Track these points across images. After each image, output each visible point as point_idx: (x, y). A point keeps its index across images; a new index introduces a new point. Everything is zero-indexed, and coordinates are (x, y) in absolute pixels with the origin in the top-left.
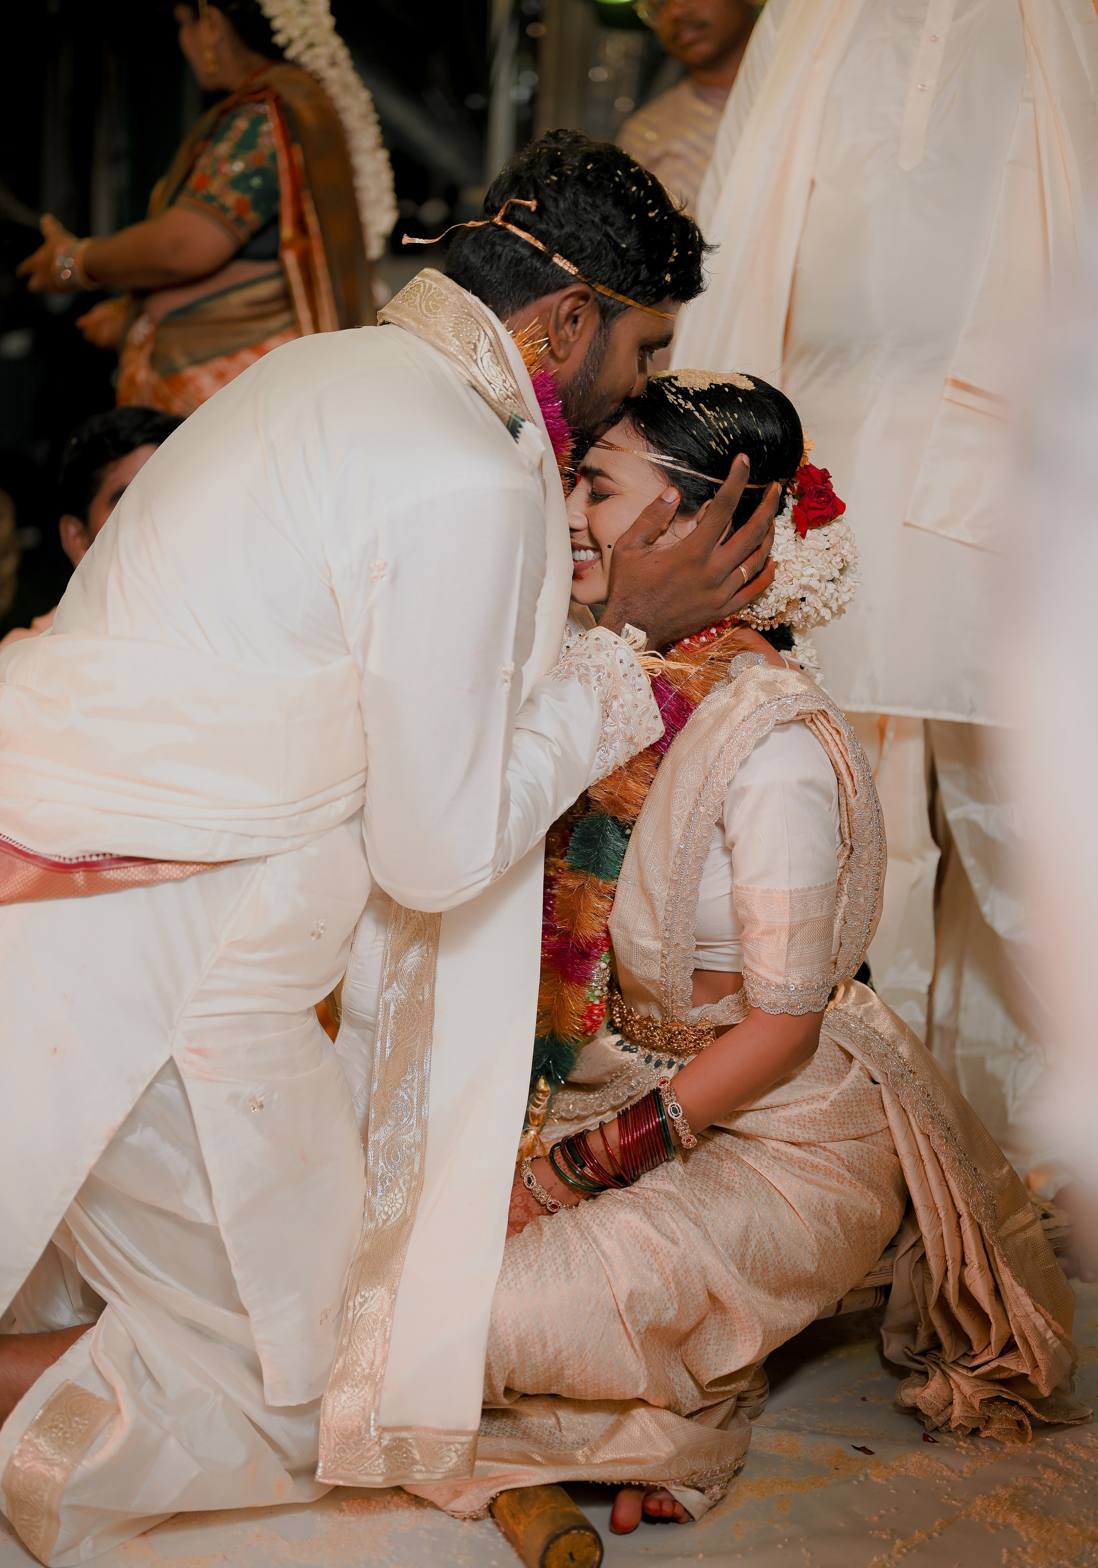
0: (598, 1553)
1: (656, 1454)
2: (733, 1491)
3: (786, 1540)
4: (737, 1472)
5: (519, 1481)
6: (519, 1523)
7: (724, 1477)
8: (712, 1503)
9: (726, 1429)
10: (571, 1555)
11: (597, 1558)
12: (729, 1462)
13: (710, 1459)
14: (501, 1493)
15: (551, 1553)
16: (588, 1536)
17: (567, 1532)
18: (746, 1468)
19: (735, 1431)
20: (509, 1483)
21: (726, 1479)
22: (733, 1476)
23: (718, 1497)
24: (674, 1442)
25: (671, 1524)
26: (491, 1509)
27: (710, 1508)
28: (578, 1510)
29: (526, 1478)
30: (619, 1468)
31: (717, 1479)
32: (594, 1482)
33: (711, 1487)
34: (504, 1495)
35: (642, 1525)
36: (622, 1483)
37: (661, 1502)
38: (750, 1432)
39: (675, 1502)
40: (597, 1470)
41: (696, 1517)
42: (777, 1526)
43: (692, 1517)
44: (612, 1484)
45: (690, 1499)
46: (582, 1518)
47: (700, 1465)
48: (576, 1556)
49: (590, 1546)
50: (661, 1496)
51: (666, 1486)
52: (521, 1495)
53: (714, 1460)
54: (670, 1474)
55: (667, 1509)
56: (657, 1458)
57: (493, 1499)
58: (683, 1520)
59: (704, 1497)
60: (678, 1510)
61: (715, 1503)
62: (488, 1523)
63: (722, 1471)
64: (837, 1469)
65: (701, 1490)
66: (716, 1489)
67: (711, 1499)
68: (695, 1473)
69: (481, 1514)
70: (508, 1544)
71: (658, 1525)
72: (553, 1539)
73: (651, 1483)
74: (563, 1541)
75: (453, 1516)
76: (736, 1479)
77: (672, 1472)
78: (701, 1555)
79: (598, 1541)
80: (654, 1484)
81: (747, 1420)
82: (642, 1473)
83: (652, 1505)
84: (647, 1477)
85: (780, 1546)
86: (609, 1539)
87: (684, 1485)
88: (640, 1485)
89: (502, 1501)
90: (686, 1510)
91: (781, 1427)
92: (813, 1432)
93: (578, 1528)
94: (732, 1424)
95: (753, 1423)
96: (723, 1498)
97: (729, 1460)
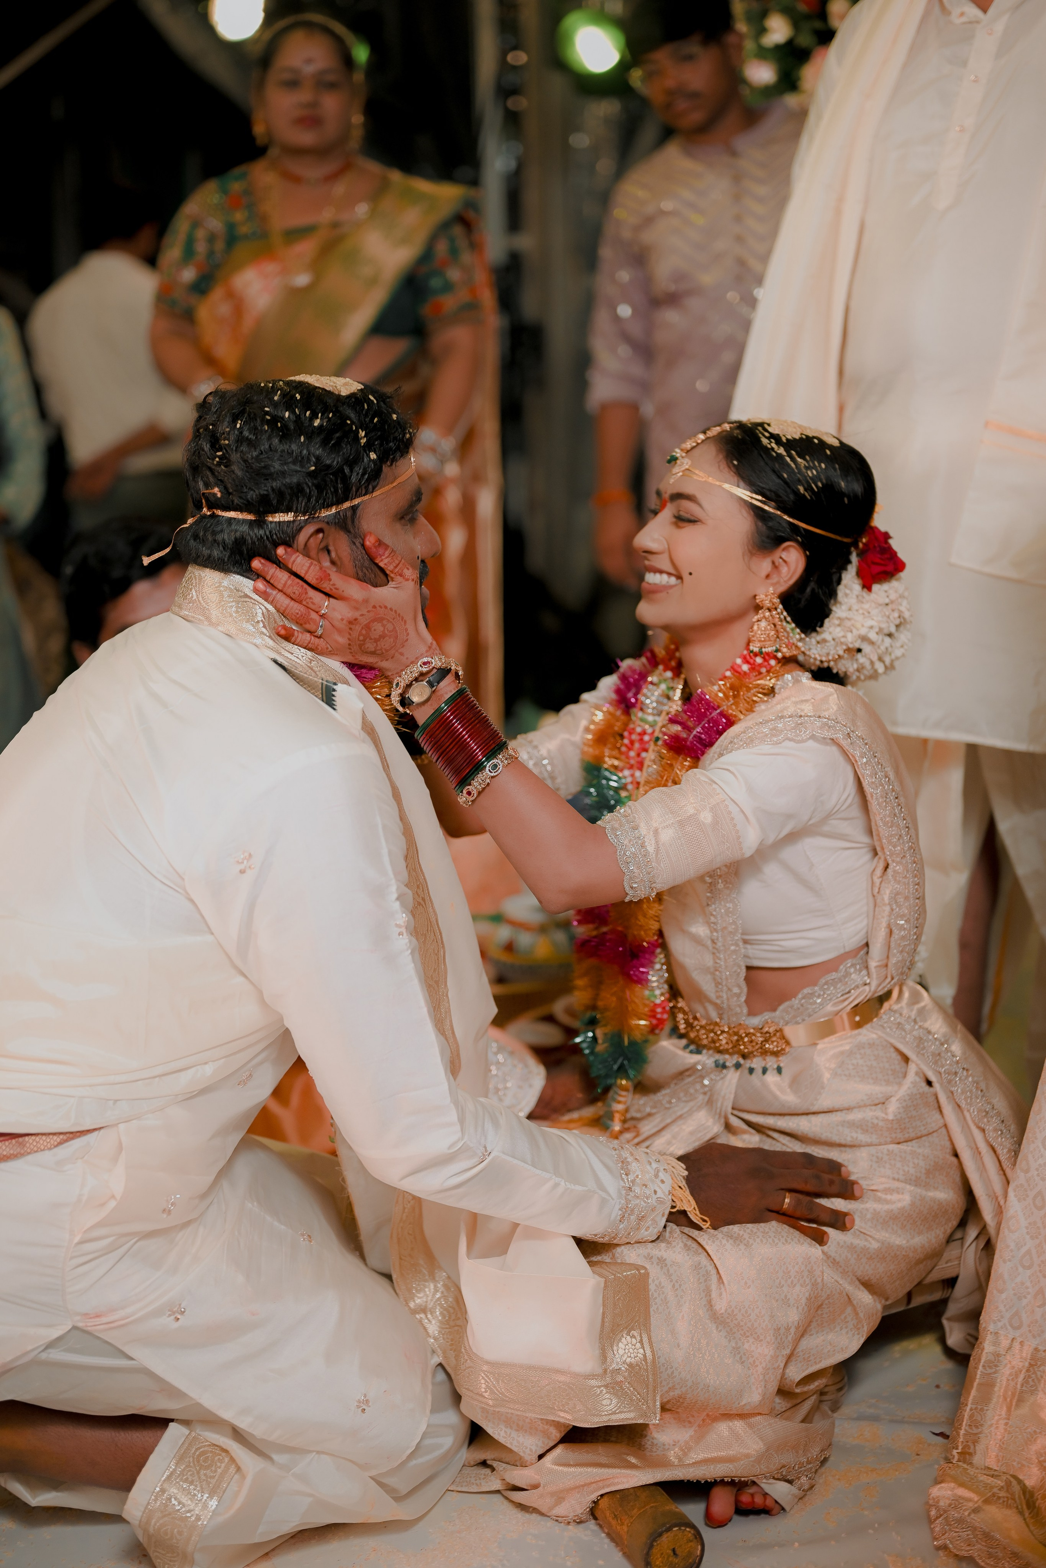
0: (699, 1547)
1: (746, 1451)
2: (821, 1481)
3: (876, 1525)
4: (824, 1461)
5: (618, 1483)
6: (622, 1524)
7: (811, 1468)
8: (801, 1493)
9: (811, 1423)
10: (674, 1550)
11: (699, 1553)
12: (815, 1453)
13: (797, 1452)
14: (602, 1496)
15: (654, 1551)
16: (690, 1532)
17: (669, 1530)
18: (832, 1459)
19: (819, 1424)
20: (609, 1486)
21: (813, 1470)
22: (820, 1467)
23: (806, 1487)
24: (761, 1439)
25: (763, 1515)
26: (593, 1512)
27: (801, 1499)
28: (677, 1508)
29: (625, 1480)
30: (712, 1467)
31: (805, 1471)
32: (688, 1481)
33: (799, 1478)
34: (605, 1498)
35: (736, 1518)
36: (715, 1480)
37: (752, 1495)
38: (833, 1424)
39: (766, 1495)
40: (691, 1470)
41: (787, 1508)
42: (866, 1513)
43: (783, 1509)
44: (706, 1482)
45: (779, 1490)
46: (683, 1516)
47: (788, 1458)
48: (678, 1552)
49: (691, 1541)
50: (752, 1490)
51: (755, 1480)
52: (621, 1496)
53: (801, 1452)
54: (760, 1468)
55: (758, 1500)
56: (747, 1456)
57: (594, 1502)
58: (774, 1512)
59: (793, 1487)
60: (769, 1503)
61: (804, 1493)
62: (592, 1524)
63: (809, 1462)
64: (918, 1455)
65: (790, 1482)
66: (804, 1479)
67: (800, 1490)
68: (784, 1466)
69: (584, 1517)
70: (613, 1544)
71: (751, 1517)
72: (655, 1536)
73: (743, 1479)
74: (666, 1539)
75: (557, 1521)
76: (823, 1470)
77: (762, 1467)
78: (797, 1544)
79: (698, 1536)
80: (746, 1479)
81: (830, 1413)
82: (733, 1469)
83: (745, 1498)
84: (739, 1473)
85: (871, 1531)
86: (708, 1534)
87: (774, 1478)
88: (733, 1481)
89: (604, 1503)
90: (776, 1502)
91: (860, 1418)
92: (892, 1421)
93: (679, 1525)
94: (817, 1417)
95: (835, 1415)
96: (812, 1487)
97: (815, 1451)
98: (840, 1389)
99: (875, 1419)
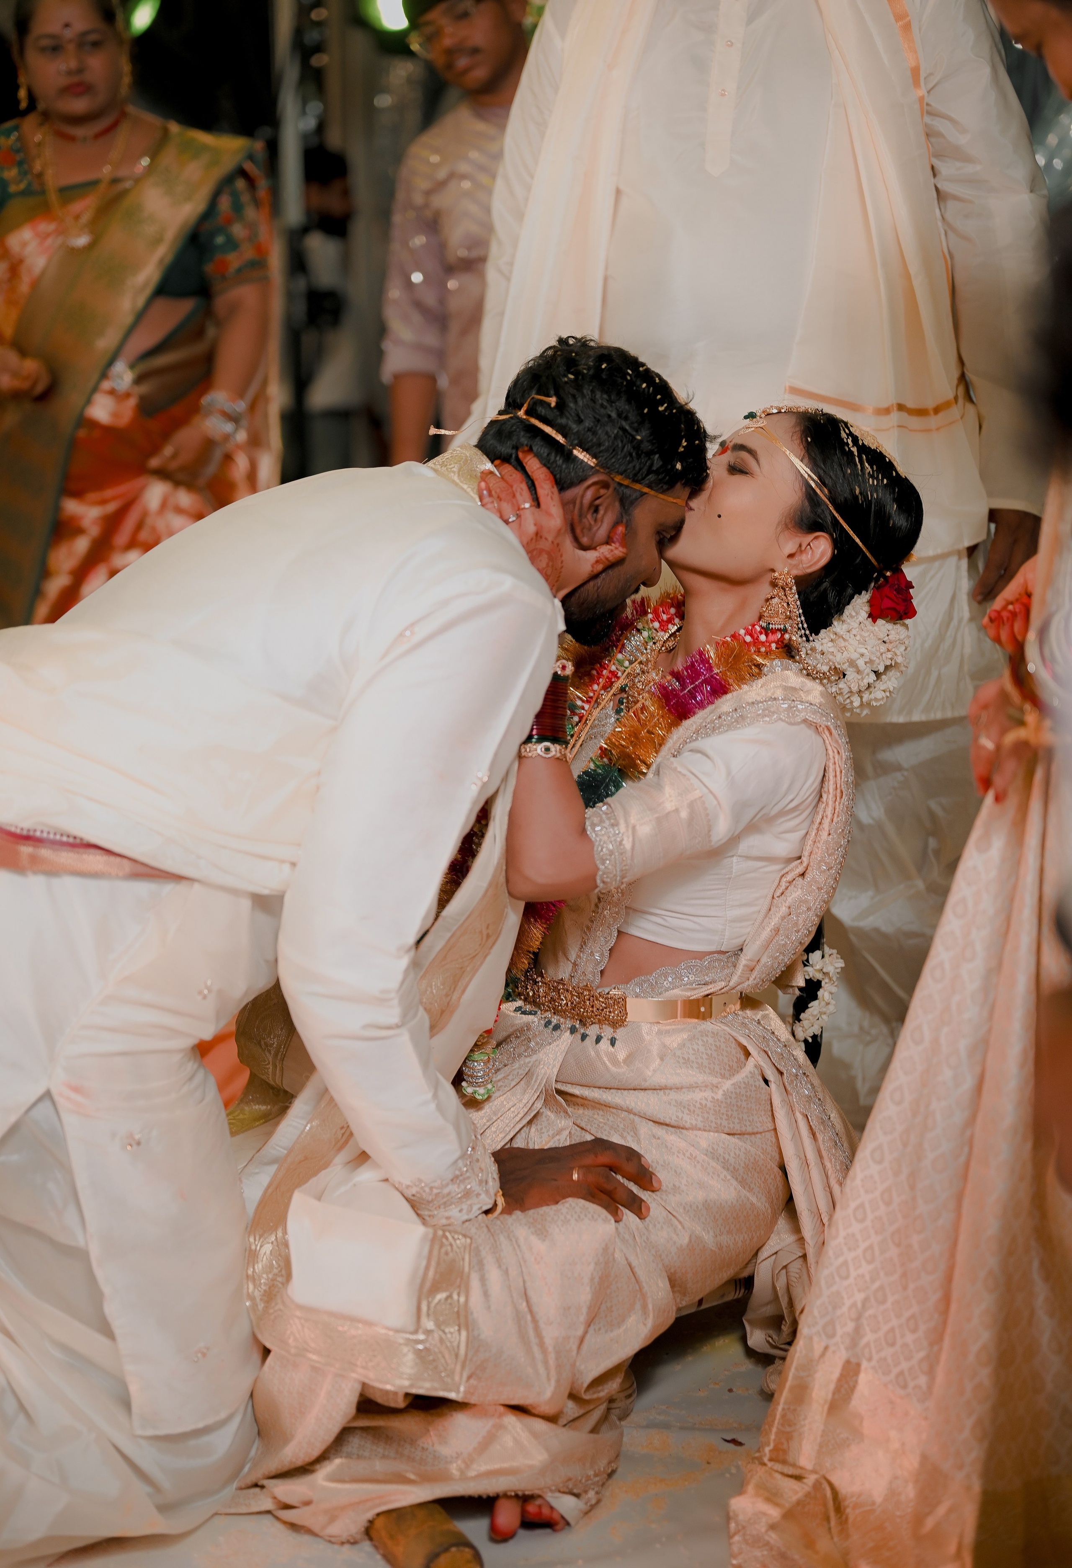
0: (479, 1567)
1: (530, 1463)
3: (664, 1539)
4: (610, 1475)
5: (395, 1501)
6: (398, 1544)
7: (598, 1481)
8: (587, 1507)
9: (599, 1433)
13: (583, 1464)
14: (378, 1515)
16: (468, 1552)
17: (447, 1550)
18: (619, 1470)
19: (607, 1435)
20: (386, 1504)
21: (601, 1483)
22: (607, 1480)
23: (593, 1502)
24: (546, 1449)
26: (369, 1531)
27: (586, 1513)
28: (454, 1525)
29: (402, 1497)
30: (495, 1480)
31: (592, 1484)
32: (469, 1496)
33: (586, 1492)
36: (498, 1495)
37: (538, 1509)
38: (621, 1433)
39: (551, 1508)
40: (472, 1485)
41: (573, 1522)
42: (653, 1526)
43: (568, 1524)
44: (489, 1496)
45: (566, 1505)
46: (460, 1534)
47: (574, 1471)
49: (470, 1562)
50: (538, 1503)
51: (540, 1493)
52: (397, 1516)
53: (588, 1465)
54: (545, 1480)
55: (543, 1513)
56: (532, 1467)
57: (370, 1521)
58: (558, 1527)
59: (579, 1501)
60: (553, 1515)
61: (591, 1507)
62: (367, 1545)
63: (596, 1475)
64: (708, 1463)
65: (577, 1496)
66: (591, 1494)
67: (587, 1504)
68: (570, 1479)
69: (358, 1537)
70: (389, 1566)
72: (434, 1557)
73: (527, 1493)
74: (443, 1559)
75: (330, 1542)
76: (610, 1482)
77: (547, 1479)
78: (581, 1562)
79: (477, 1557)
80: (531, 1492)
81: (618, 1422)
82: (517, 1482)
83: (531, 1512)
84: (523, 1486)
85: (657, 1545)
86: (487, 1551)
87: (560, 1491)
88: (517, 1494)
89: (379, 1523)
90: (561, 1516)
91: (651, 1425)
92: (682, 1428)
93: (457, 1545)
94: (604, 1428)
95: (623, 1423)
96: (598, 1502)
97: (602, 1464)
98: (629, 1396)
99: (666, 1426)
